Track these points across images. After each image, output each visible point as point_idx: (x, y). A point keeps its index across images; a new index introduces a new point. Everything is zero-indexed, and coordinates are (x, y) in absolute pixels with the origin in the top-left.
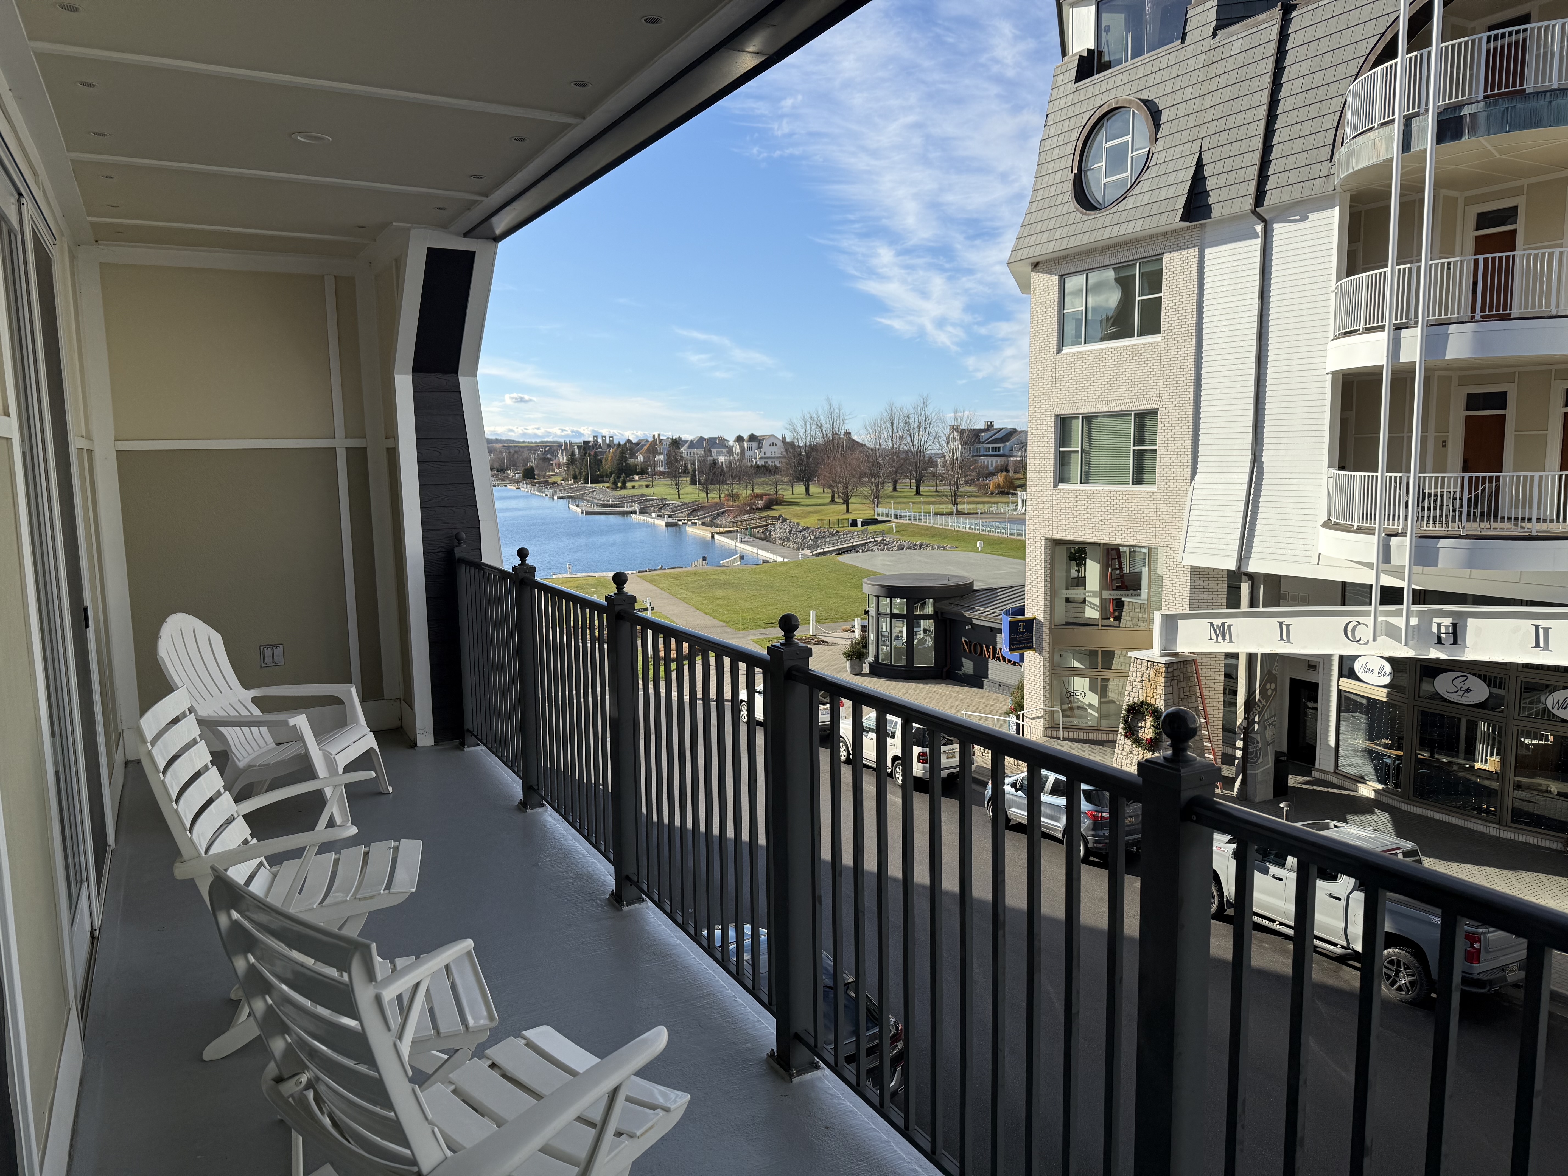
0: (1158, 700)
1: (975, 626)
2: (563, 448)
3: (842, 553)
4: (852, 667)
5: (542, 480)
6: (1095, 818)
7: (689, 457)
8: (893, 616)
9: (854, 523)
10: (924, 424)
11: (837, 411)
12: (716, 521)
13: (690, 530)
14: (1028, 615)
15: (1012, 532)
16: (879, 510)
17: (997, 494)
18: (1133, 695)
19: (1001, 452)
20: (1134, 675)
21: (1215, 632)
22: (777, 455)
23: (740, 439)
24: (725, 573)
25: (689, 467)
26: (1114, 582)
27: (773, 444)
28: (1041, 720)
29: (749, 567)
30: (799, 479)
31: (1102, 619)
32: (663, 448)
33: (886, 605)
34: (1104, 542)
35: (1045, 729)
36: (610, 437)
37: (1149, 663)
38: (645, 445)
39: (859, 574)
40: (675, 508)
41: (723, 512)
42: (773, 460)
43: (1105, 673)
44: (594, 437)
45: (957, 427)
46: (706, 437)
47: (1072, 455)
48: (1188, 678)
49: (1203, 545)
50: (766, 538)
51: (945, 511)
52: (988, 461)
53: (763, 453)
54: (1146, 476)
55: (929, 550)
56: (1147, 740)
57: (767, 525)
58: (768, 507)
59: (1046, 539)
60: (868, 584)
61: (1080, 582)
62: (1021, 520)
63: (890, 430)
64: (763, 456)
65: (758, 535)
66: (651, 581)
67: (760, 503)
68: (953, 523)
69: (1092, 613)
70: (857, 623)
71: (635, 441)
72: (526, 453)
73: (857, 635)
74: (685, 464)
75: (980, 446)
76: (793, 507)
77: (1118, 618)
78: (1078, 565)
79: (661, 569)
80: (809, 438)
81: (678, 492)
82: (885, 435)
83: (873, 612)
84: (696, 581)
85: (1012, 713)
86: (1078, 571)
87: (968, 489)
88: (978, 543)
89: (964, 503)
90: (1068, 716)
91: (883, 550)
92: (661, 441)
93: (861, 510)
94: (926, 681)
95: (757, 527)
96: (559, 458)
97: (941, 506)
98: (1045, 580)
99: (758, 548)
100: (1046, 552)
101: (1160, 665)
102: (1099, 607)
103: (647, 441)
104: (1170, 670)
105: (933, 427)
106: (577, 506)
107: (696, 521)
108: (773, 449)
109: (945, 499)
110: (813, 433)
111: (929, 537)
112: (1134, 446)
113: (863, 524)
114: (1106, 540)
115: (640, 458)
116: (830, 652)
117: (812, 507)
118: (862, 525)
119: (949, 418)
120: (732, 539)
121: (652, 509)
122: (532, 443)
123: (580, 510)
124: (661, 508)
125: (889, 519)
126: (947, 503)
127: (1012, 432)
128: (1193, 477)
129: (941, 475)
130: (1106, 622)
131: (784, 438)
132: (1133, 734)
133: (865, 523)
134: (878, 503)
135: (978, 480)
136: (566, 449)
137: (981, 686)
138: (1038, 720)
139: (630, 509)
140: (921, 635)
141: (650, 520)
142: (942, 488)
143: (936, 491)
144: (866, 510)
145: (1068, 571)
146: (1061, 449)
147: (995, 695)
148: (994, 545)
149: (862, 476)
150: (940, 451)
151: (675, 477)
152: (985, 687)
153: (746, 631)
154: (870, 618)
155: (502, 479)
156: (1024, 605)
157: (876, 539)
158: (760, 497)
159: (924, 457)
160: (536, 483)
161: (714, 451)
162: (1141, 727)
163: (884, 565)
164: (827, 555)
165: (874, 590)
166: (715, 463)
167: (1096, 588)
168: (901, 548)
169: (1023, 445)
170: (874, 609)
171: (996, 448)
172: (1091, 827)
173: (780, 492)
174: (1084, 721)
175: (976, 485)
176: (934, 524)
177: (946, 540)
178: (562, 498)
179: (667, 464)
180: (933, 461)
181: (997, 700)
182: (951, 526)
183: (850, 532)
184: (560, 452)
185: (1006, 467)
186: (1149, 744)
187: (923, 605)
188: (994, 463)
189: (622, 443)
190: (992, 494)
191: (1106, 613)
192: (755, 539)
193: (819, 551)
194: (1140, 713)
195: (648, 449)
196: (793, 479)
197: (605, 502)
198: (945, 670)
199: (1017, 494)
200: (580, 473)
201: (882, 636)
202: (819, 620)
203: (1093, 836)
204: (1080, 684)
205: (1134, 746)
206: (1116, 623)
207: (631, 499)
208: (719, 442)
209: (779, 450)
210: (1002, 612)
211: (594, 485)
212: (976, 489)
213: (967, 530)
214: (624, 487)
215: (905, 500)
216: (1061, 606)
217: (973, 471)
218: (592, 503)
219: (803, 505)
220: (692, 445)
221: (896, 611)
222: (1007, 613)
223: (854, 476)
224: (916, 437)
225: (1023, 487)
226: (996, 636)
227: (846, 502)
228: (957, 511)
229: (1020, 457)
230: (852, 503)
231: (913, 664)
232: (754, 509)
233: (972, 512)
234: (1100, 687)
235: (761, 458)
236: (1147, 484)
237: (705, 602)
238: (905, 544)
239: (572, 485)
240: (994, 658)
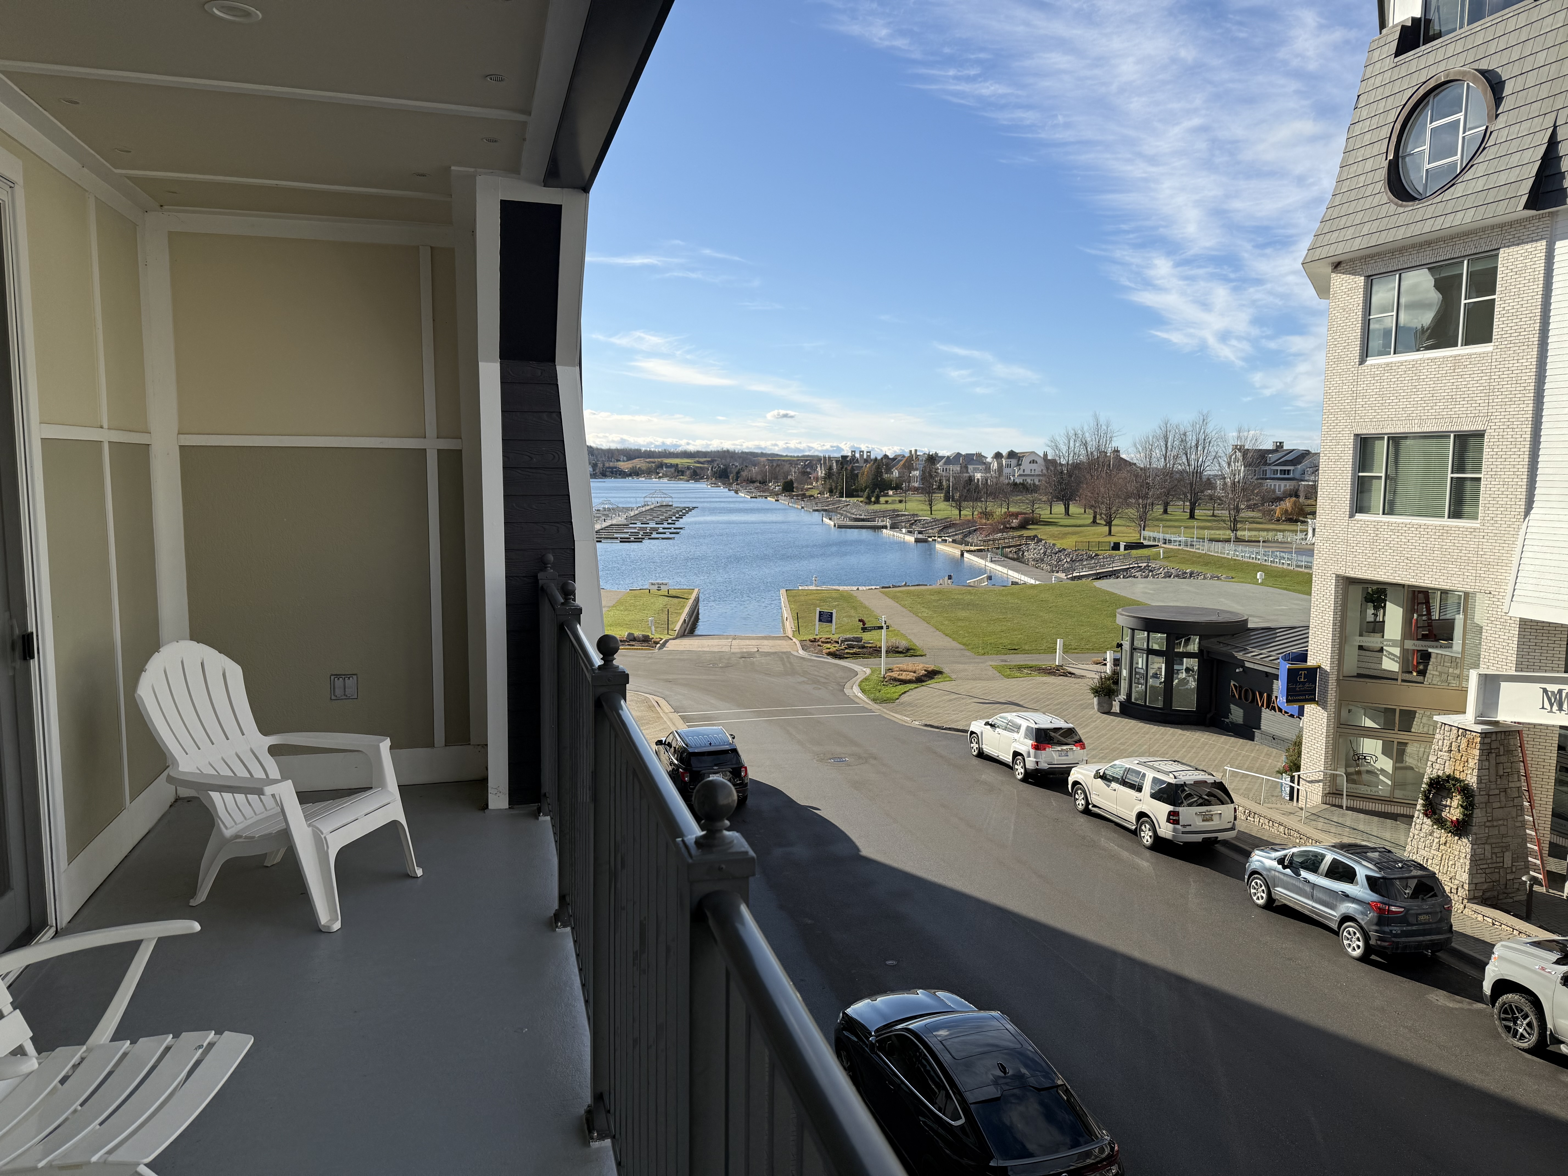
0: (1469, 776)
1: (1246, 670)
2: (822, 462)
3: (1100, 578)
4: (1100, 704)
5: (800, 493)
6: (1381, 911)
7: (944, 474)
8: (1150, 652)
9: (1116, 547)
10: (1203, 443)
11: (1104, 427)
12: (967, 539)
13: (938, 546)
14: (1311, 662)
15: (1299, 563)
16: (1146, 533)
17: (1284, 521)
18: (1437, 766)
19: (1291, 475)
20: (1440, 743)
21: (1549, 699)
22: (1036, 473)
23: (998, 456)
24: (970, 593)
25: (944, 483)
26: (1420, 630)
27: (1033, 462)
28: (1321, 784)
29: (996, 588)
30: (1059, 499)
31: (1403, 672)
32: (919, 464)
33: (1143, 639)
34: (1410, 583)
35: (1325, 795)
36: (867, 452)
37: (1461, 731)
38: (901, 460)
39: (1118, 602)
40: (926, 525)
41: (975, 530)
42: (1032, 478)
43: (1403, 736)
44: (852, 452)
45: (1240, 446)
46: (963, 453)
47: (1374, 481)
48: (1509, 752)
49: (1537, 594)
50: (1019, 559)
51: (1222, 537)
52: (1275, 485)
53: (1022, 470)
54: (1467, 509)
55: (1199, 581)
56: (1452, 821)
57: (1020, 545)
58: (1023, 526)
59: (1338, 576)
60: (1123, 615)
61: (1378, 627)
62: (1309, 552)
63: (1164, 449)
64: (1022, 473)
65: (1011, 555)
66: (894, 598)
67: (1015, 522)
68: (1230, 551)
69: (1390, 665)
70: (1109, 656)
71: (891, 456)
72: (787, 467)
73: (1108, 669)
74: (940, 480)
75: (1267, 468)
76: (1050, 527)
77: (1423, 673)
78: (1376, 608)
79: (905, 585)
80: (1071, 455)
81: (931, 508)
82: (1157, 453)
83: (1126, 645)
84: (939, 600)
85: (1285, 772)
86: (1376, 615)
87: (1251, 514)
88: (1259, 574)
89: (1244, 530)
90: (1354, 782)
91: (1147, 577)
92: (917, 456)
93: (1124, 533)
94: (1186, 726)
95: (1009, 547)
96: (818, 472)
97: (1218, 532)
98: (1334, 624)
99: (1009, 569)
100: (1336, 592)
101: (1475, 734)
102: (1399, 658)
103: (904, 456)
104: (1487, 740)
105: (1213, 446)
106: (830, 519)
107: (947, 538)
108: (1034, 466)
109: (1223, 525)
110: (1077, 450)
111: (1202, 565)
112: (1452, 473)
113: (1127, 548)
114: (1412, 581)
115: (896, 473)
116: (1077, 686)
117: (1070, 528)
118: (1125, 549)
119: (1232, 438)
120: (982, 558)
121: (903, 524)
122: (794, 457)
123: (832, 523)
124: (912, 524)
125: (1156, 544)
126: (1224, 528)
127: (1306, 454)
128: (1527, 512)
129: (1219, 498)
130: (1407, 677)
131: (1046, 455)
132: (1434, 813)
133: (1129, 547)
134: (1144, 526)
135: (1263, 505)
136: (825, 463)
137: (1251, 738)
138: (1316, 784)
139: (881, 524)
140: (1183, 675)
141: (900, 535)
142: (1220, 512)
143: (1213, 515)
144: (1130, 533)
145: (1363, 612)
146: (1361, 474)
147: (1266, 749)
148: (1276, 577)
149: (1128, 496)
150: (1220, 473)
151: (929, 493)
152: (1256, 739)
153: (986, 657)
154: (1123, 651)
155: (763, 492)
156: (1307, 650)
157: (1140, 565)
158: (1016, 515)
159: (1201, 478)
160: (794, 495)
161: (970, 467)
162: (1446, 806)
163: (1146, 593)
164: (1084, 580)
165: (1132, 623)
166: (971, 479)
167: (1397, 635)
168: (1168, 575)
169: (1316, 469)
170: (1128, 643)
171: (1285, 470)
172: (1375, 920)
173: (1037, 511)
174: (1374, 789)
175: (1259, 510)
176: (1209, 550)
177: (1221, 570)
178: (817, 510)
179: (922, 479)
180: (1210, 483)
181: (1268, 755)
182: (1228, 554)
183: (1110, 556)
184: (819, 466)
185: (1296, 492)
186: (1455, 826)
187: (1187, 642)
188: (1282, 487)
189: (879, 458)
190: (1279, 520)
191: (1408, 666)
192: (1006, 559)
193: (1075, 575)
194: (1445, 788)
195: (904, 465)
196: (1052, 498)
197: (858, 517)
198: (1209, 716)
199: (1307, 522)
200: (836, 487)
201: (1136, 673)
202: (1066, 649)
203: (1376, 931)
204: (1371, 747)
205: (1435, 827)
206: (1420, 678)
207: (884, 514)
208: (976, 459)
209: (1038, 468)
210: (1280, 656)
211: (848, 499)
212: (1260, 515)
213: (1246, 560)
214: (877, 502)
215: (1176, 524)
216: (1352, 654)
217: (1257, 494)
218: (846, 516)
219: (1061, 526)
220: (948, 460)
221: (1156, 647)
222: (1286, 658)
223: (1119, 497)
224: (1193, 457)
225: (1314, 513)
226: (1272, 683)
227: (1109, 524)
228: (1236, 538)
229: (1313, 481)
230: (1115, 525)
231: (1171, 706)
232: (1007, 528)
233: (1254, 539)
234: (1397, 751)
235: (1020, 475)
236: (1468, 518)
237: (946, 623)
238: (1172, 571)
239: (827, 498)
240: (1268, 707)
